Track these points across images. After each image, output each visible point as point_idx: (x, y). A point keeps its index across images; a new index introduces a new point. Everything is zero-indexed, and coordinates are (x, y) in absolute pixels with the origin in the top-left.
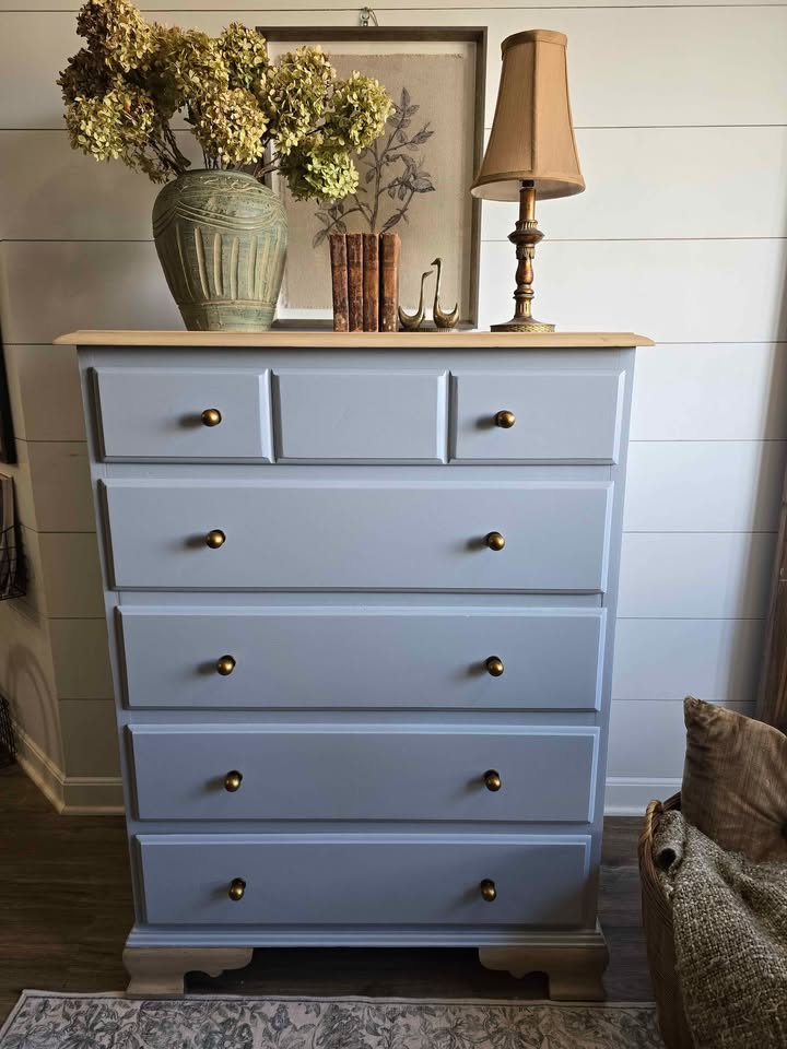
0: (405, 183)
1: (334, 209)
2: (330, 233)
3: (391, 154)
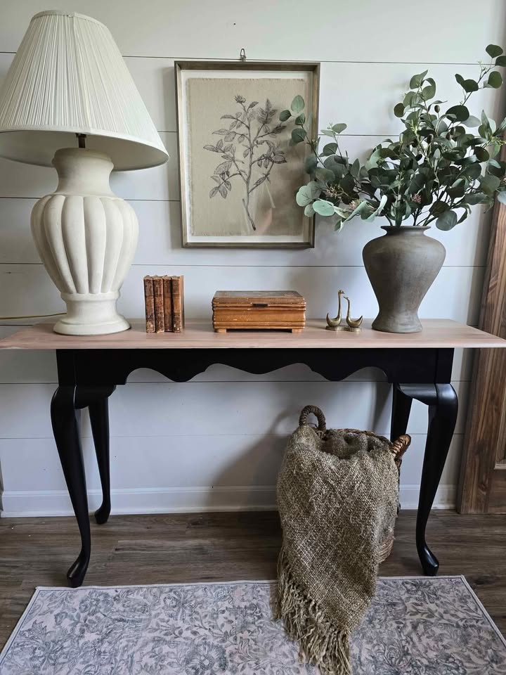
0: (268, 158)
1: (223, 174)
2: (221, 189)
3: (259, 140)
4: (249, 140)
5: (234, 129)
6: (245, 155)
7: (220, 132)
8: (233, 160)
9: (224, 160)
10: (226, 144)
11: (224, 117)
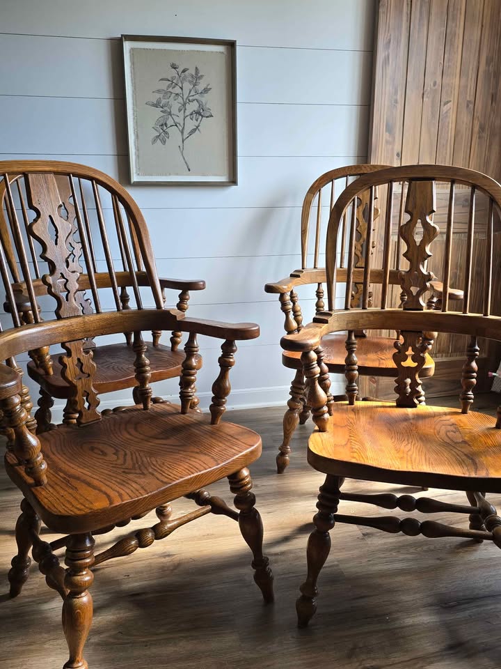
0: (198, 113)
1: (162, 125)
2: (161, 137)
3: (191, 98)
4: (183, 99)
5: (170, 90)
6: (180, 110)
7: (159, 91)
8: (170, 114)
9: (162, 114)
10: (163, 102)
11: (162, 80)
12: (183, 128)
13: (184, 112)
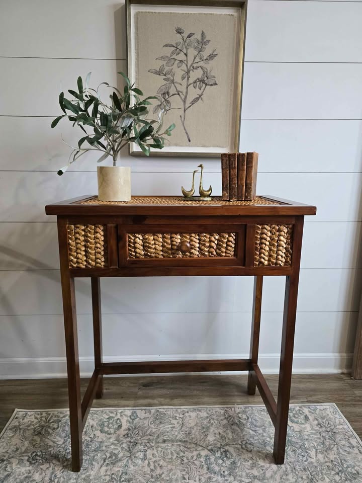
0: (202, 81)
1: (164, 94)
2: (162, 106)
3: (195, 65)
4: (187, 66)
5: (174, 56)
6: (183, 78)
7: (162, 58)
8: (173, 82)
9: (165, 82)
10: (167, 69)
11: (166, 46)
12: (186, 96)
13: (188, 79)
